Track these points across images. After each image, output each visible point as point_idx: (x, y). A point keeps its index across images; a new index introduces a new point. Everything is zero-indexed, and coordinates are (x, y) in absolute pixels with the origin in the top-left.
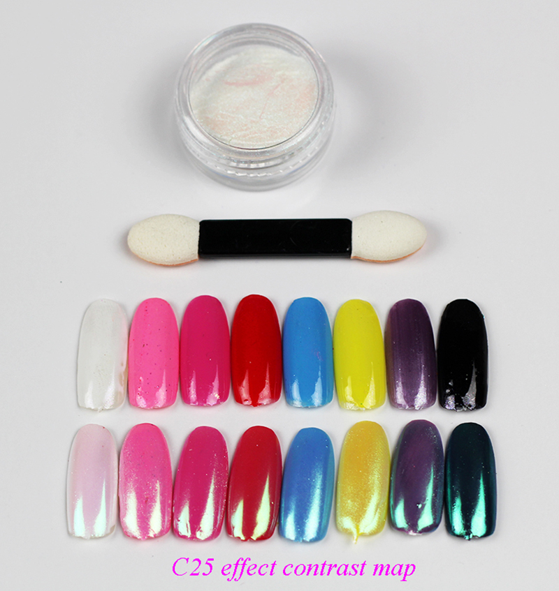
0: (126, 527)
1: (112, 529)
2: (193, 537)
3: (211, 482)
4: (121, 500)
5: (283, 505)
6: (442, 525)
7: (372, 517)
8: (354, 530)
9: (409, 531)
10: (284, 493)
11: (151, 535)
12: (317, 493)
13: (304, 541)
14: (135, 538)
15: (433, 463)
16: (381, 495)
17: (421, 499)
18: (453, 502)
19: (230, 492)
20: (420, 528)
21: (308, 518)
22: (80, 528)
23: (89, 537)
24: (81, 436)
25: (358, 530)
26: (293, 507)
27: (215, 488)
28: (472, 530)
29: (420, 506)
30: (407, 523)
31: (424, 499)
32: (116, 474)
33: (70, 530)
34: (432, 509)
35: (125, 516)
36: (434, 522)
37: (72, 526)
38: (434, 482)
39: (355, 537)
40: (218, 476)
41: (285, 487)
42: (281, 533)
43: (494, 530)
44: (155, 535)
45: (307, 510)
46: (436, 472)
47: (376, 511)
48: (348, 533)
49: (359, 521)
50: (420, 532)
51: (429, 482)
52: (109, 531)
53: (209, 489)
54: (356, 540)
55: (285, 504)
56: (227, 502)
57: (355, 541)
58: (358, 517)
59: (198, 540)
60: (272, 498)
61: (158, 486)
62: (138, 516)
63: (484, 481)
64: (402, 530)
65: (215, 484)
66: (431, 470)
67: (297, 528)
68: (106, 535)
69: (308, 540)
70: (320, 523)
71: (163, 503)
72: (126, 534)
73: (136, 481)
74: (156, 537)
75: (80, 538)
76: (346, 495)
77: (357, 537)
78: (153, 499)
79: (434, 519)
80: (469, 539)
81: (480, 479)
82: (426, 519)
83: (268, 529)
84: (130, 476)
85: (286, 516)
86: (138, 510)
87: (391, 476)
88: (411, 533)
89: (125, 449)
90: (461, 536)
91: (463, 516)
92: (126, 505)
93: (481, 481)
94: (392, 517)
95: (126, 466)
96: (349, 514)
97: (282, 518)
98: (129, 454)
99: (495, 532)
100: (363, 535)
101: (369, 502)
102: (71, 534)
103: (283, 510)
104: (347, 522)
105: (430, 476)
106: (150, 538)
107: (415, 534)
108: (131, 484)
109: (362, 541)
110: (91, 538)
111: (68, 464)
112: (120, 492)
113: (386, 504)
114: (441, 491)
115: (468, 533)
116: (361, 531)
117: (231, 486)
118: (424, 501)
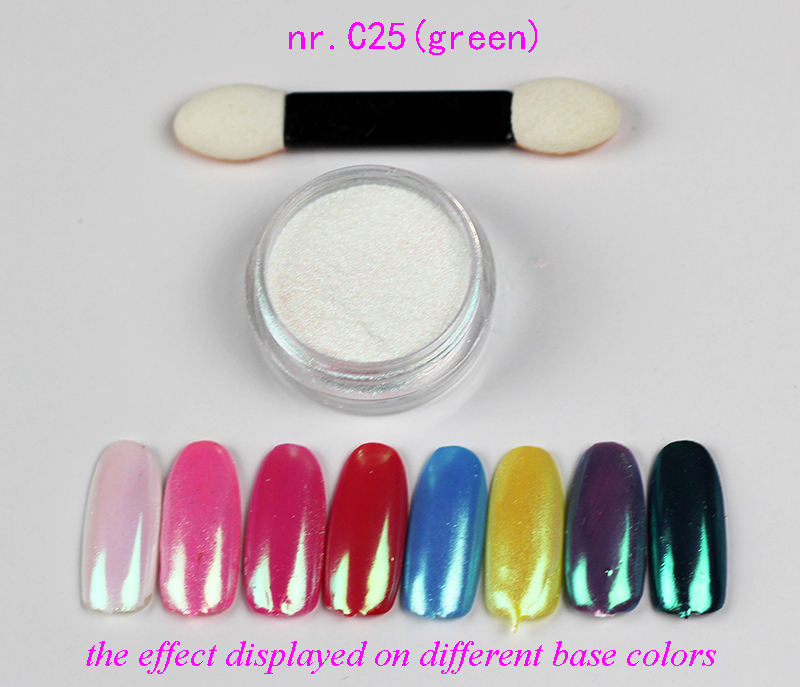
0: (167, 596)
1: (147, 600)
2: (277, 612)
3: (300, 528)
4: (163, 554)
5: (408, 563)
6: (645, 598)
7: (538, 593)
8: (512, 612)
9: (596, 610)
10: (410, 543)
11: (205, 610)
12: (460, 545)
13: (438, 617)
14: (179, 613)
15: (628, 507)
16: (551, 558)
17: (612, 563)
18: (661, 561)
19: (329, 542)
20: (611, 607)
21: (444, 582)
22: (99, 597)
23: (112, 610)
24: (109, 457)
25: (518, 612)
26: (423, 565)
27: (307, 537)
28: (691, 604)
29: (610, 573)
30: (592, 599)
31: (616, 563)
32: (158, 514)
33: (84, 598)
34: (629, 576)
35: (167, 579)
36: (632, 597)
37: (88, 592)
38: (631, 536)
39: (514, 621)
40: (311, 517)
41: (411, 535)
42: (405, 605)
43: (723, 602)
44: (209, 610)
45: (443, 570)
46: (634, 521)
47: (545, 581)
48: (503, 616)
49: (519, 599)
50: (612, 612)
51: (623, 536)
52: (142, 604)
53: (298, 537)
54: (516, 626)
55: (412, 562)
56: (324, 556)
57: (513, 629)
58: (518, 591)
59: (285, 616)
60: (393, 552)
61: (219, 536)
62: (186, 580)
63: (707, 528)
64: (583, 609)
65: (307, 530)
66: (625, 518)
67: (428, 597)
68: (137, 609)
69: (444, 616)
70: (463, 591)
71: (225, 562)
72: (167, 607)
73: (187, 528)
74: (211, 613)
75: (99, 611)
76: (498, 559)
77: (518, 622)
78: (208, 556)
79: (633, 591)
80: (686, 617)
81: (701, 526)
82: (620, 592)
83: (386, 599)
84: (178, 520)
85: (412, 579)
86: (187, 571)
87: (565, 529)
88: (598, 614)
89: (173, 479)
90: (673, 613)
91: (676, 582)
92: (170, 562)
93: (703, 529)
94: (569, 591)
95: (172, 505)
96: (504, 587)
97: (407, 582)
98: (179, 486)
99: (724, 605)
100: (526, 619)
101: (533, 569)
102: (85, 606)
103: (408, 569)
104: (501, 599)
105: (623, 527)
106: (201, 614)
107: (604, 615)
108: (178, 532)
109: (524, 628)
110: (115, 613)
111: (87, 500)
112: (162, 543)
113: (559, 570)
114: (641, 548)
115: (685, 607)
116: (523, 614)
117: (330, 533)
118: (616, 566)
